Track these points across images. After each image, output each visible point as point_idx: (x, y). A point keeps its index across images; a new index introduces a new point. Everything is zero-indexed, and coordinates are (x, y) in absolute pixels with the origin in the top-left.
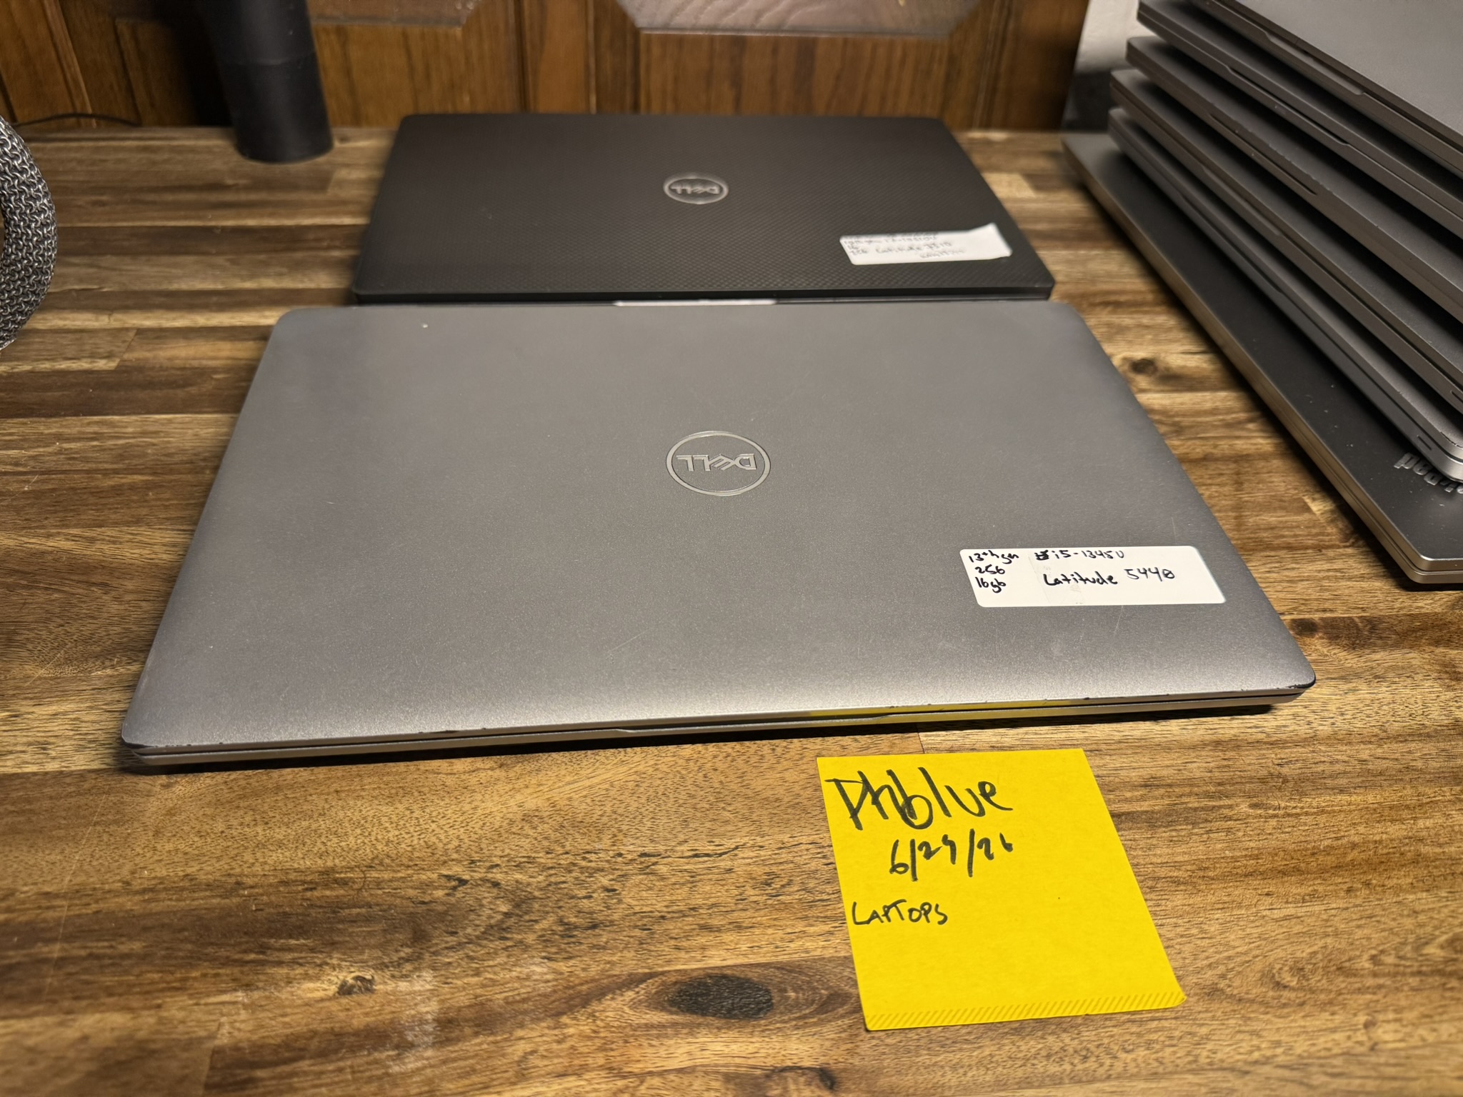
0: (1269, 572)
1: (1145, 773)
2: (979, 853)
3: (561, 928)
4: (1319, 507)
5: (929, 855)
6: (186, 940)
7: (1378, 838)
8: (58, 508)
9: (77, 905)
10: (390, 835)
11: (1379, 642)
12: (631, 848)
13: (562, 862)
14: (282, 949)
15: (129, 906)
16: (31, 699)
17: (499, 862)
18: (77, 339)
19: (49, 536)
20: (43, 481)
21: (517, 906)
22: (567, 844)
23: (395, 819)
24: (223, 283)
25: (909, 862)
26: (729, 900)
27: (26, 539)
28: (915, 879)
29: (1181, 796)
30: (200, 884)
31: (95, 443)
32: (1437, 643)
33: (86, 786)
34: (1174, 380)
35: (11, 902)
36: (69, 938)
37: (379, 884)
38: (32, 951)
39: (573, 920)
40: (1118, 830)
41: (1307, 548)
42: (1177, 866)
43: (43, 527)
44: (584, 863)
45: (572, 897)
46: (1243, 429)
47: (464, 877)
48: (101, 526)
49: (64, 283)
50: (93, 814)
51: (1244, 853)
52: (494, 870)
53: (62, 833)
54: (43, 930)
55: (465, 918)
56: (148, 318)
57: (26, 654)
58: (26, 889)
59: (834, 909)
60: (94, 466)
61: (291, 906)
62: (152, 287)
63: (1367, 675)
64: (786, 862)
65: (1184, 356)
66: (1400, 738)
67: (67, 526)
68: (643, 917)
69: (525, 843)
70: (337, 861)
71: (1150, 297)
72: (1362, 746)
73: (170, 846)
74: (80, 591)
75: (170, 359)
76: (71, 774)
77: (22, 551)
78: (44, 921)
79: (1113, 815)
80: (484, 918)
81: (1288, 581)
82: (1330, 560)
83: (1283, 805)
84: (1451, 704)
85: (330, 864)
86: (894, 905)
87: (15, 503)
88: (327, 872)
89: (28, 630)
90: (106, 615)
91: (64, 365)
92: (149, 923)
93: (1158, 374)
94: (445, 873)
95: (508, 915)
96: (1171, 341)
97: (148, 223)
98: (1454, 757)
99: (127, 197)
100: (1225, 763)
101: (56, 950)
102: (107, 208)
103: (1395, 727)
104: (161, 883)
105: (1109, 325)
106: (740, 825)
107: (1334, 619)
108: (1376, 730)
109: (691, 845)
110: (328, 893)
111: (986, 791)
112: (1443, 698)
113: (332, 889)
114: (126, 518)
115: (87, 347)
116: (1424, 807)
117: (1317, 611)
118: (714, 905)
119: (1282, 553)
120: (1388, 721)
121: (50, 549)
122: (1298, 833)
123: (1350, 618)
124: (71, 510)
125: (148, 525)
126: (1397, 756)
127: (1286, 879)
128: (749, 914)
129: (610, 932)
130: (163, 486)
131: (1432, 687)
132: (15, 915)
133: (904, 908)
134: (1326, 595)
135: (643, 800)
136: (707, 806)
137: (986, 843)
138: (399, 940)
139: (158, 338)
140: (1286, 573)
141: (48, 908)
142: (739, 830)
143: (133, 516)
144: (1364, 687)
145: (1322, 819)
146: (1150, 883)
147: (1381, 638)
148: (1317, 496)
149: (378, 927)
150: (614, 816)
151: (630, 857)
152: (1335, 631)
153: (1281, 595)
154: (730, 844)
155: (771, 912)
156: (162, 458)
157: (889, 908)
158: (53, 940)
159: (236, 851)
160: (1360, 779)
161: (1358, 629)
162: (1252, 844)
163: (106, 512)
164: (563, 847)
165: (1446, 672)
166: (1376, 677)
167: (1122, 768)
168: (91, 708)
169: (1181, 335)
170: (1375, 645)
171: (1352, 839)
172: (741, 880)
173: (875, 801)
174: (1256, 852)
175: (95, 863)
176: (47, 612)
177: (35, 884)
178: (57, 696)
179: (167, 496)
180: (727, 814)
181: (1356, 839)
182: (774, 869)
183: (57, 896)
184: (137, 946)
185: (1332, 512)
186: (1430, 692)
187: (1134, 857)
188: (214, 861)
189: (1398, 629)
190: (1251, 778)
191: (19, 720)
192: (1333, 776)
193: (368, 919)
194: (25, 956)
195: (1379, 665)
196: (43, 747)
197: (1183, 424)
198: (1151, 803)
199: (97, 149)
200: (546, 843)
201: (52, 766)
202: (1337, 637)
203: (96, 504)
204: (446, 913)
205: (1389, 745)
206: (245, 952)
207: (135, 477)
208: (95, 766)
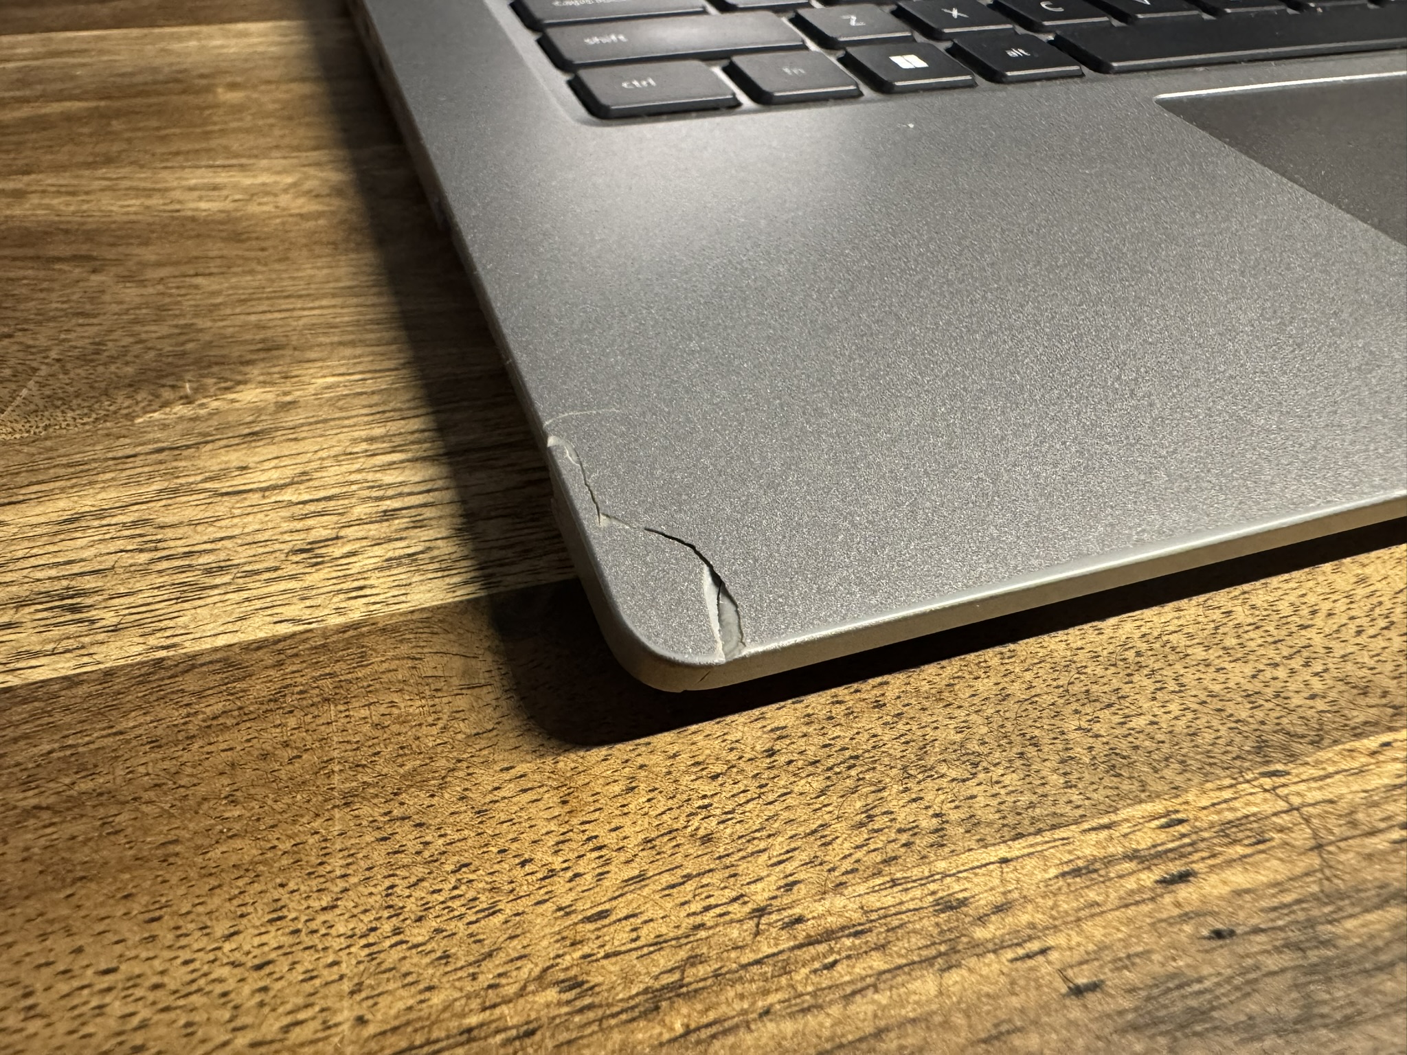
48: (26, 173)
50: (323, 771)
90: (115, 308)
114: (80, 158)
125: (135, 163)
130: (138, 113)
143: (93, 155)
163: (28, 153)
168: (173, 492)
175: (417, 937)
179: (152, 124)
196: (67, 603)
201: (122, 653)
207: (68, 104)
208: (258, 629)
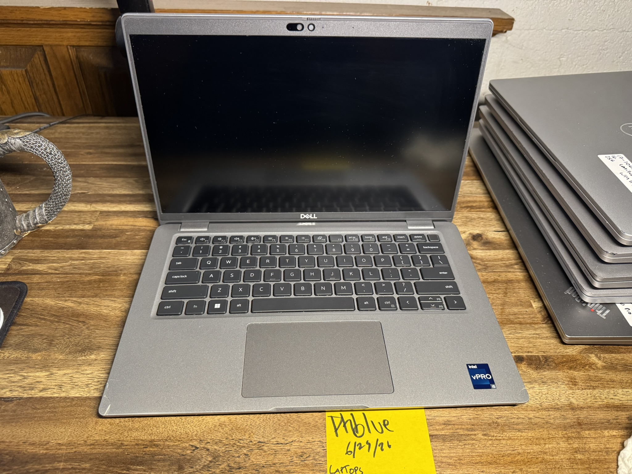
0: (510, 334)
1: (445, 419)
2: (379, 448)
3: (228, 468)
4: (536, 305)
5: (360, 448)
6: (103, 464)
7: (529, 451)
8: (69, 289)
9: (69, 449)
10: (174, 428)
11: (548, 367)
12: (255, 439)
13: (231, 443)
14: (134, 470)
15: (85, 450)
16: (57, 367)
17: (209, 441)
18: (79, 215)
19: (66, 301)
20: (65, 277)
21: (214, 458)
22: (234, 436)
23: (176, 422)
24: (132, 191)
25: (353, 451)
26: (287, 461)
27: (58, 302)
28: (354, 457)
29: (457, 429)
30: (109, 443)
31: (83, 262)
32: (571, 368)
33: (74, 403)
34: (488, 244)
35: (48, 446)
36: (66, 461)
37: (169, 447)
38: (54, 465)
39: (233, 465)
40: (431, 442)
41: (527, 324)
42: (451, 458)
43: (64, 297)
44: (238, 444)
45: (233, 457)
46: (512, 268)
47: (198, 446)
48: (83, 297)
49: (75, 190)
50: (75, 414)
51: (477, 454)
52: (208, 444)
53: (65, 421)
54: (57, 457)
55: (196, 462)
56: (104, 206)
57: (56, 349)
58: (52, 441)
59: (324, 467)
60: (81, 271)
61: (139, 454)
62: (106, 192)
63: (540, 381)
64: (309, 448)
65: (495, 232)
66: (547, 409)
67: (72, 297)
68: (257, 466)
69: (219, 434)
70: (155, 437)
71: (486, 204)
72: (531, 412)
73: (100, 428)
74: (75, 324)
75: (111, 225)
76: (69, 398)
77: (56, 307)
78: (58, 454)
79: (430, 436)
80: (203, 462)
81: (517, 338)
82: (535, 329)
83: (495, 435)
84: (570, 395)
85: (153, 438)
86: (345, 467)
87: (55, 286)
88: (152, 441)
89: (57, 339)
90: (83, 335)
91: (74, 227)
92: (92, 457)
93: (482, 241)
94: (191, 444)
95: (211, 462)
96: (491, 226)
97: (106, 163)
98: (567, 419)
99: (99, 150)
100: (477, 416)
101: (61, 465)
102: (92, 156)
103: (545, 405)
104: (97, 442)
105: (467, 217)
106: (295, 432)
107: (531, 356)
108: (538, 406)
109: (277, 439)
110: (151, 449)
111: (385, 424)
112: (568, 393)
113: (153, 448)
114: (92, 294)
115: (82, 219)
116: (551, 439)
117: (526, 352)
118: (282, 463)
119: (517, 326)
120: (543, 402)
121: (66, 306)
122: (499, 447)
123: (538, 356)
124: (74, 290)
125: (100, 297)
126: (544, 417)
127: (490, 466)
128: (293, 467)
129: (245, 471)
130: (106, 281)
131: (564, 388)
132: (48, 451)
133: (348, 468)
134: (531, 345)
135: (261, 421)
136: (284, 424)
137: (382, 444)
138: (173, 469)
139: (107, 215)
140: (517, 335)
141: (59, 449)
142: (294, 434)
143: (95, 293)
144: (537, 386)
145: (509, 442)
146: (439, 464)
147: (548, 365)
148: (536, 300)
149: (167, 464)
150: (251, 426)
151: (254, 443)
152: (531, 361)
153: (513, 345)
154: (290, 440)
155: (301, 467)
156: (107, 269)
157: (343, 468)
158: (61, 461)
159: (122, 431)
160: (527, 426)
161: (540, 361)
162: (480, 451)
163: (86, 291)
164: (232, 437)
165: (571, 382)
166: (543, 382)
167: (437, 416)
168: (77, 372)
169: (495, 222)
170: (545, 368)
171: (519, 451)
172: (292, 454)
173: (345, 426)
174: (481, 454)
175: (75, 433)
176: (64, 332)
177: (56, 440)
178: (66, 367)
179: (106, 285)
180: (290, 428)
181: (521, 451)
182: (305, 451)
183: (62, 445)
184: (87, 465)
185: (541, 307)
186: (563, 390)
187: (435, 453)
188: (114, 435)
189: (556, 362)
190: (486, 423)
191: (53, 376)
192: (517, 424)
193: (164, 460)
194: (51, 466)
195: (545, 377)
196: (60, 387)
197: (488, 265)
198: (446, 431)
199: (90, 127)
200: (226, 435)
201: (63, 395)
202: (531, 364)
203: (82, 288)
204: (190, 459)
205: (542, 412)
206: (122, 470)
207: (96, 276)
208: (77, 395)
